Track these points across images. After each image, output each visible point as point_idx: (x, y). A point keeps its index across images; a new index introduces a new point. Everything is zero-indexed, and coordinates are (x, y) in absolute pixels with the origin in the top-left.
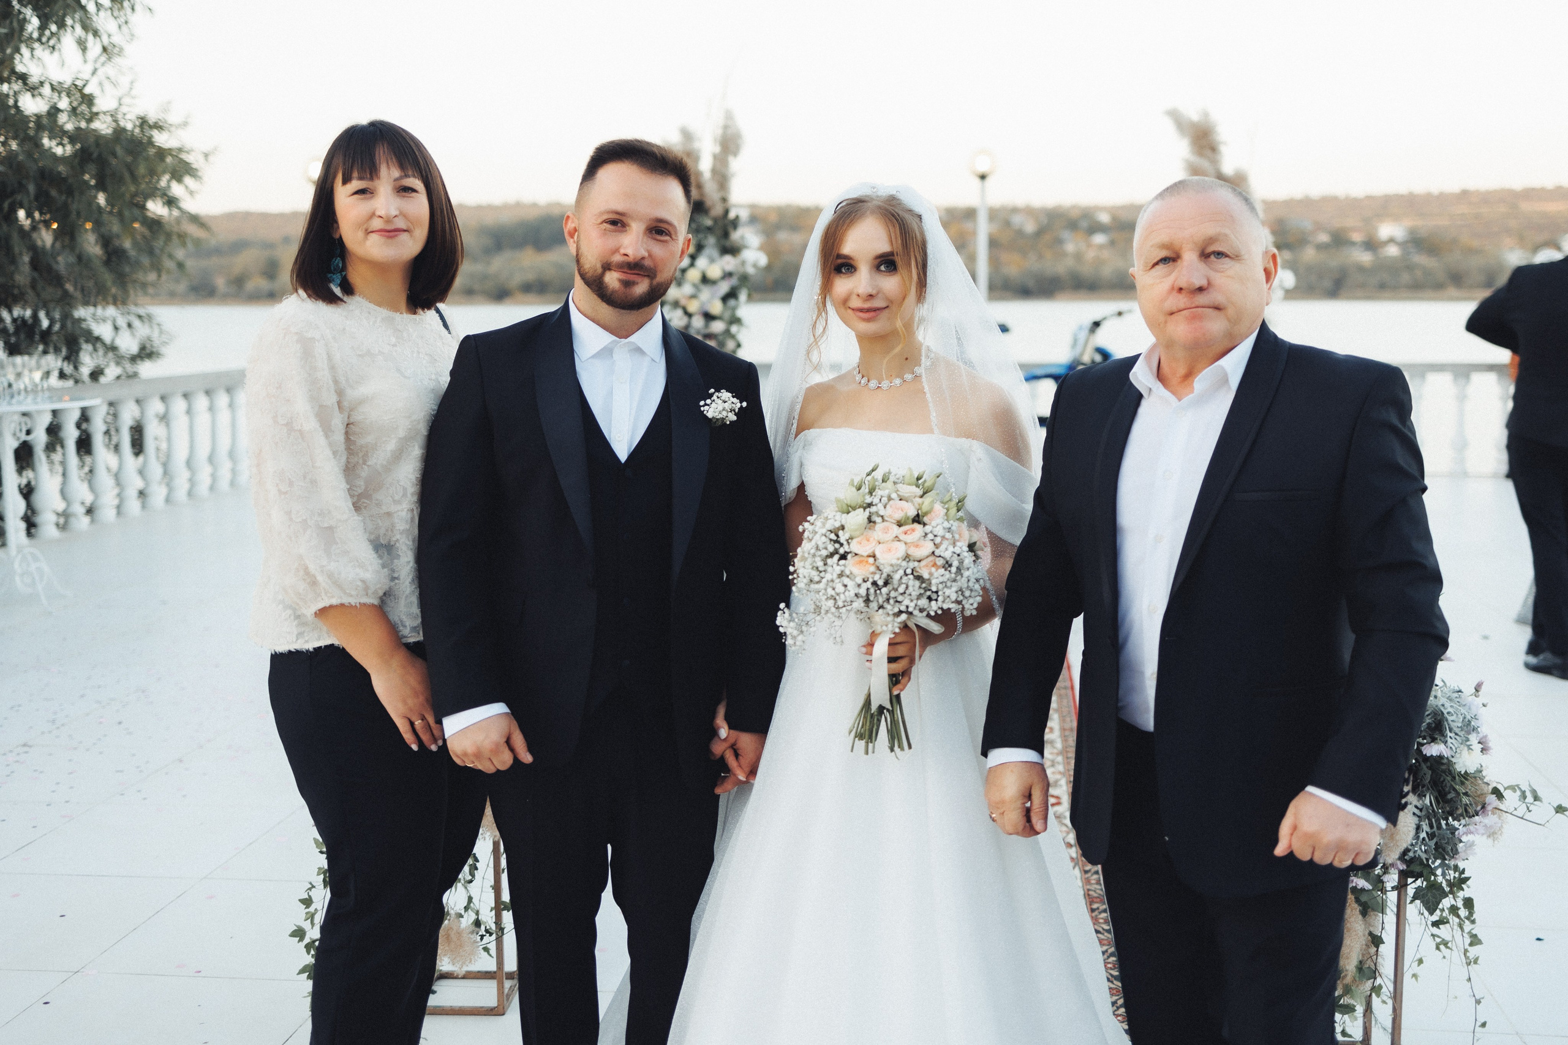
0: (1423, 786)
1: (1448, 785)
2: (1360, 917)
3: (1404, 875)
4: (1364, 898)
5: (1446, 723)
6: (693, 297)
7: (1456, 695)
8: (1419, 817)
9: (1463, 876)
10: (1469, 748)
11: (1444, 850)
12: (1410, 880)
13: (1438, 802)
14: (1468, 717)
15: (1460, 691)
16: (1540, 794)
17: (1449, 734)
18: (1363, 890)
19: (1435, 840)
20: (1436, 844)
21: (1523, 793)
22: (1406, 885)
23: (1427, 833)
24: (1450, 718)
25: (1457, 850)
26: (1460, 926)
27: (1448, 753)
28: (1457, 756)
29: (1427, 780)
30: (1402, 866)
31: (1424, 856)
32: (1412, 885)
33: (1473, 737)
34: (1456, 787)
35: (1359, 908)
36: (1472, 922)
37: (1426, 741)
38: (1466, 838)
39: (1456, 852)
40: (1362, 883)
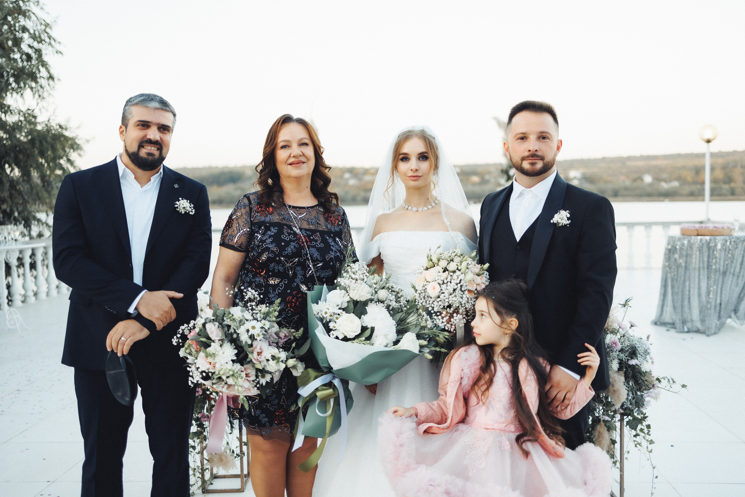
0: (629, 378)
1: (639, 377)
2: (607, 432)
3: (622, 415)
4: (608, 424)
5: (637, 351)
7: (640, 340)
8: (628, 391)
9: (645, 416)
10: (647, 361)
11: (638, 404)
12: (625, 417)
13: (635, 385)
14: (646, 349)
15: (641, 339)
16: (675, 380)
17: (639, 356)
18: (608, 421)
20: (635, 401)
21: (669, 380)
22: (624, 419)
23: (632, 397)
24: (639, 349)
26: (644, 437)
27: (638, 363)
28: (642, 364)
29: (630, 375)
30: (622, 411)
31: (630, 406)
32: (626, 419)
33: (648, 357)
34: (642, 378)
35: (606, 428)
36: (650, 435)
37: (630, 359)
38: (647, 399)
39: (644, 405)
40: (607, 418)
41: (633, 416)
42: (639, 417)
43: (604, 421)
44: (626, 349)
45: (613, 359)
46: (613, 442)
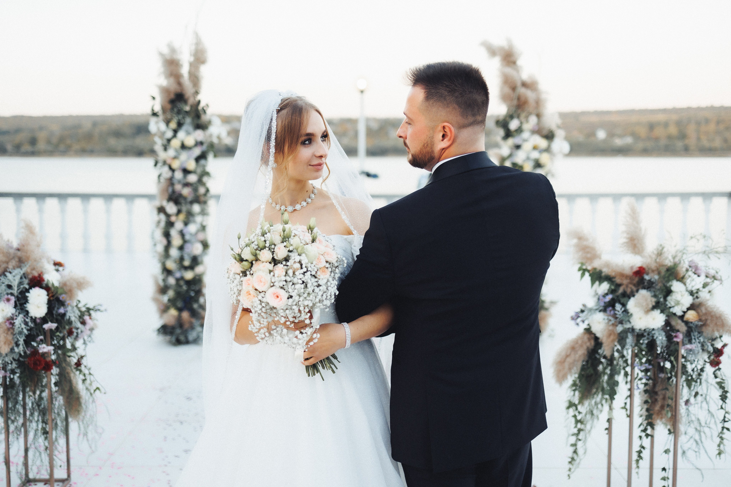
6: (176, 158)
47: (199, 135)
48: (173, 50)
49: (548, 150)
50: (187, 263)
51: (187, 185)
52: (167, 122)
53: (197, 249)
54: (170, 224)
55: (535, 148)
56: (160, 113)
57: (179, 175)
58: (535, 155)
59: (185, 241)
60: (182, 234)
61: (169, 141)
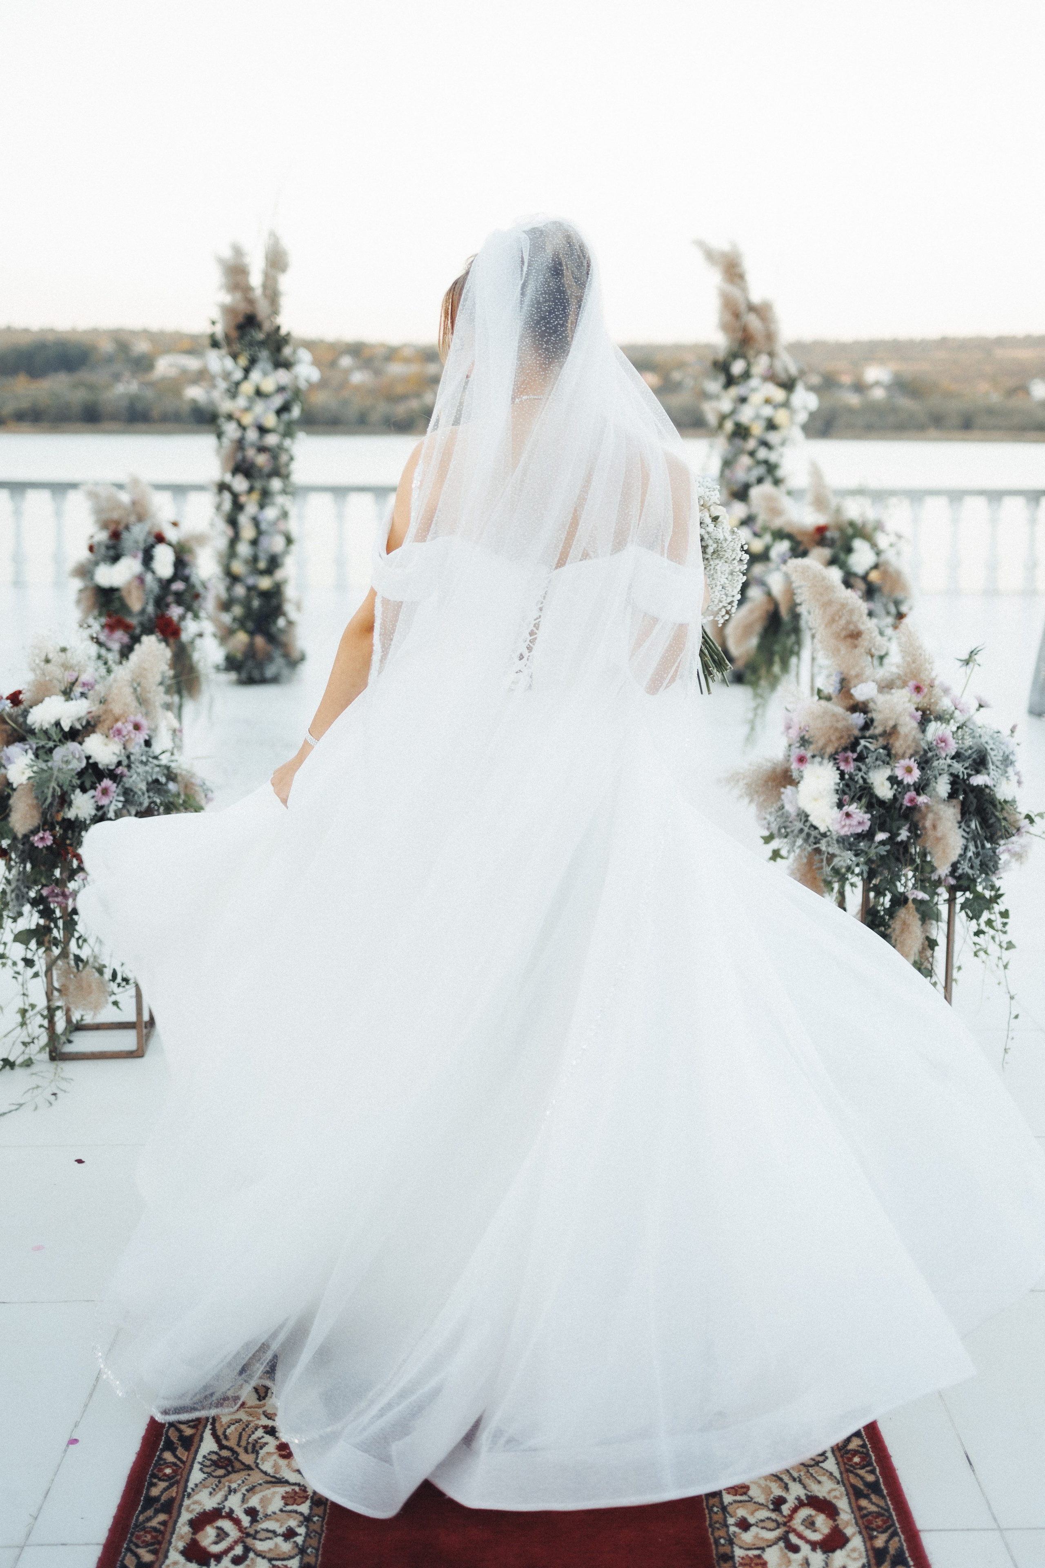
0: (970, 813)
1: (990, 811)
2: (920, 923)
3: (952, 890)
4: (923, 907)
5: (989, 757)
6: (247, 409)
7: (996, 735)
8: (967, 839)
9: (999, 892)
10: (1008, 779)
11: (987, 866)
12: (959, 894)
13: (982, 828)
14: (1007, 753)
15: (999, 732)
17: (992, 767)
18: (922, 902)
19: (980, 858)
20: (981, 861)
22: (955, 898)
23: (973, 852)
24: (992, 753)
25: (997, 867)
26: (993, 938)
27: (990, 783)
28: (998, 785)
29: (972, 809)
30: (952, 881)
31: (970, 872)
32: (961, 897)
33: (1010, 770)
34: (997, 814)
35: (918, 916)
36: (1005, 933)
37: (973, 772)
38: (1004, 857)
39: (997, 868)
40: (921, 895)
41: (974, 892)
42: (988, 894)
43: (914, 900)
44: (967, 754)
45: (940, 774)
46: (932, 944)
47: (282, 377)
48: (238, 251)
49: (786, 404)
50: (262, 565)
51: (262, 449)
52: (235, 357)
53: (277, 544)
54: (238, 507)
55: (768, 401)
56: (223, 342)
57: (252, 435)
58: (767, 411)
59: (259, 532)
60: (256, 522)
61: (238, 384)
